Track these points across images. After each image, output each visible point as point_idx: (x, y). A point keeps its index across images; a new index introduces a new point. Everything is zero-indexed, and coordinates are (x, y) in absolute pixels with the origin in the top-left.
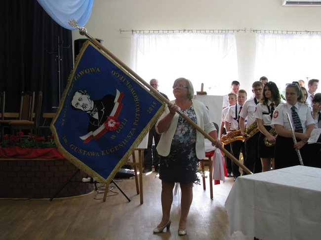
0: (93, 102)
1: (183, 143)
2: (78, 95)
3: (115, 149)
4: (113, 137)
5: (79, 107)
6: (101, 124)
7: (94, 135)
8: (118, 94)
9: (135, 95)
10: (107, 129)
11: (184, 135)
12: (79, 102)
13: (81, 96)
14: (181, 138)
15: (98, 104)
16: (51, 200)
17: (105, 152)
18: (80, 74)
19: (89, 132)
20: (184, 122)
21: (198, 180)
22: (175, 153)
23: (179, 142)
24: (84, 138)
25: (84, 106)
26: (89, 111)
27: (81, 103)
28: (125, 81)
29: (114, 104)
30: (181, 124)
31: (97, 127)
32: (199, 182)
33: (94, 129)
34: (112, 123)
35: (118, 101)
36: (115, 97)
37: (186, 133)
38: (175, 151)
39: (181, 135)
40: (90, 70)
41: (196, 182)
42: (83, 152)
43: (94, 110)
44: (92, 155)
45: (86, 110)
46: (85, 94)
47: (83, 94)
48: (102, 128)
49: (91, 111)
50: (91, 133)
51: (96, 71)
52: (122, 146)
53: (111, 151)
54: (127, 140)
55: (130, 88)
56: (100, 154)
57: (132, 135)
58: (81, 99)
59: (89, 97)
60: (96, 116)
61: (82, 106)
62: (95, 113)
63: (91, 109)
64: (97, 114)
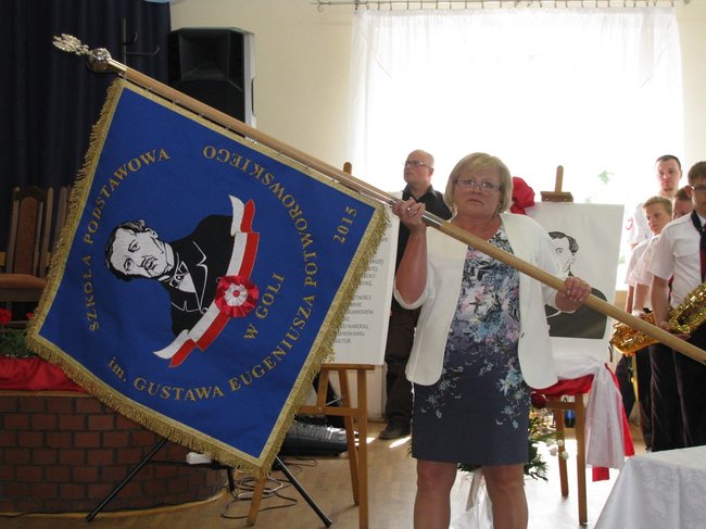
0: (169, 249)
1: (483, 343)
2: (123, 238)
3: (264, 366)
4: (251, 333)
5: (135, 270)
6: (207, 304)
7: (195, 340)
8: (238, 207)
9: (288, 201)
10: (227, 313)
11: (484, 320)
12: (130, 255)
13: (134, 237)
14: (475, 328)
15: (183, 251)
16: (90, 519)
17: (240, 381)
18: (116, 179)
19: (177, 334)
20: (480, 278)
21: (541, 465)
22: (458, 374)
23: (472, 339)
24: (167, 353)
25: (148, 264)
26: (163, 274)
27: (137, 258)
28: (251, 168)
29: (233, 238)
30: (471, 286)
31: (198, 316)
32: (541, 473)
33: (191, 321)
34: (236, 294)
35: (244, 228)
36: (231, 217)
37: (491, 312)
38: (461, 369)
39: (474, 320)
40: (142, 162)
41: (533, 470)
42: (173, 393)
43: (178, 268)
44: (201, 397)
45: (154, 273)
46: (144, 231)
47: (136, 231)
48: (212, 313)
49: (171, 273)
50: (184, 336)
51: (157, 158)
52: (283, 353)
53: (256, 375)
54: (295, 335)
55: (269, 185)
56: (225, 388)
57: (307, 316)
58: (135, 246)
59: (156, 236)
60: (187, 285)
61: (142, 266)
62: (182, 277)
63: (170, 268)
64: (188, 278)
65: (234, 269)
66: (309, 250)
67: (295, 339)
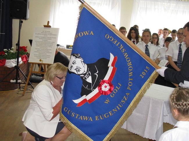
0: (86, 66)
3: (109, 114)
4: (107, 102)
5: (73, 70)
6: (95, 88)
7: (88, 99)
8: (112, 57)
9: (128, 60)
13: (75, 59)
17: (99, 118)
19: (82, 96)
24: (77, 101)
25: (78, 69)
26: (82, 74)
28: (119, 45)
29: (108, 67)
33: (88, 92)
34: (106, 87)
35: (112, 65)
36: (109, 60)
40: (84, 34)
42: (75, 116)
43: (88, 73)
44: (84, 119)
45: (79, 73)
46: (79, 58)
47: (76, 57)
48: (96, 91)
49: (85, 74)
50: (84, 97)
51: (89, 34)
52: (116, 110)
53: (105, 117)
54: (121, 105)
55: (124, 53)
56: (94, 119)
57: (126, 100)
58: (75, 62)
59: (83, 61)
60: (89, 80)
61: (75, 70)
62: (88, 77)
63: (85, 73)
64: (90, 77)
65: (107, 78)
66: (131, 77)
67: (121, 106)
